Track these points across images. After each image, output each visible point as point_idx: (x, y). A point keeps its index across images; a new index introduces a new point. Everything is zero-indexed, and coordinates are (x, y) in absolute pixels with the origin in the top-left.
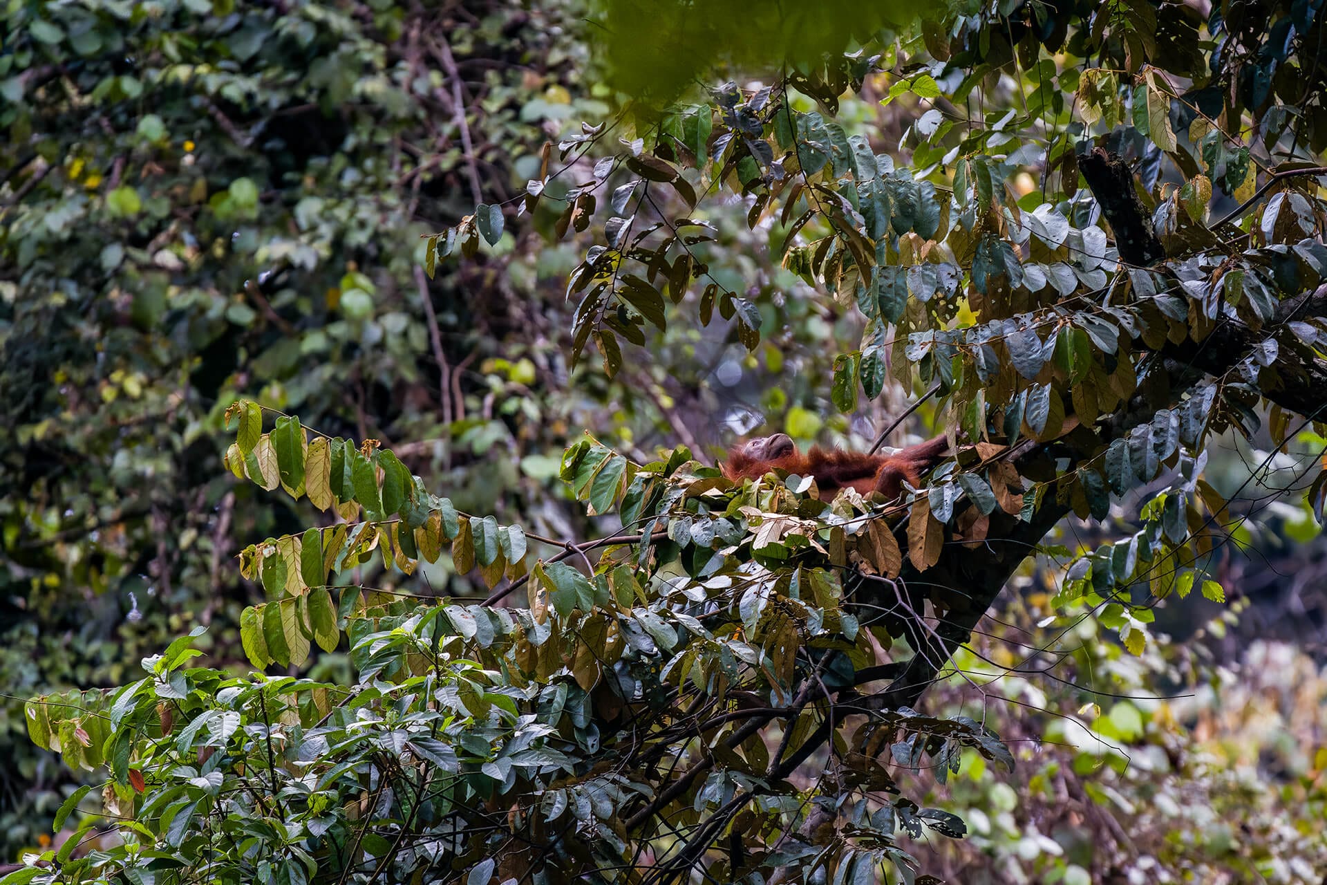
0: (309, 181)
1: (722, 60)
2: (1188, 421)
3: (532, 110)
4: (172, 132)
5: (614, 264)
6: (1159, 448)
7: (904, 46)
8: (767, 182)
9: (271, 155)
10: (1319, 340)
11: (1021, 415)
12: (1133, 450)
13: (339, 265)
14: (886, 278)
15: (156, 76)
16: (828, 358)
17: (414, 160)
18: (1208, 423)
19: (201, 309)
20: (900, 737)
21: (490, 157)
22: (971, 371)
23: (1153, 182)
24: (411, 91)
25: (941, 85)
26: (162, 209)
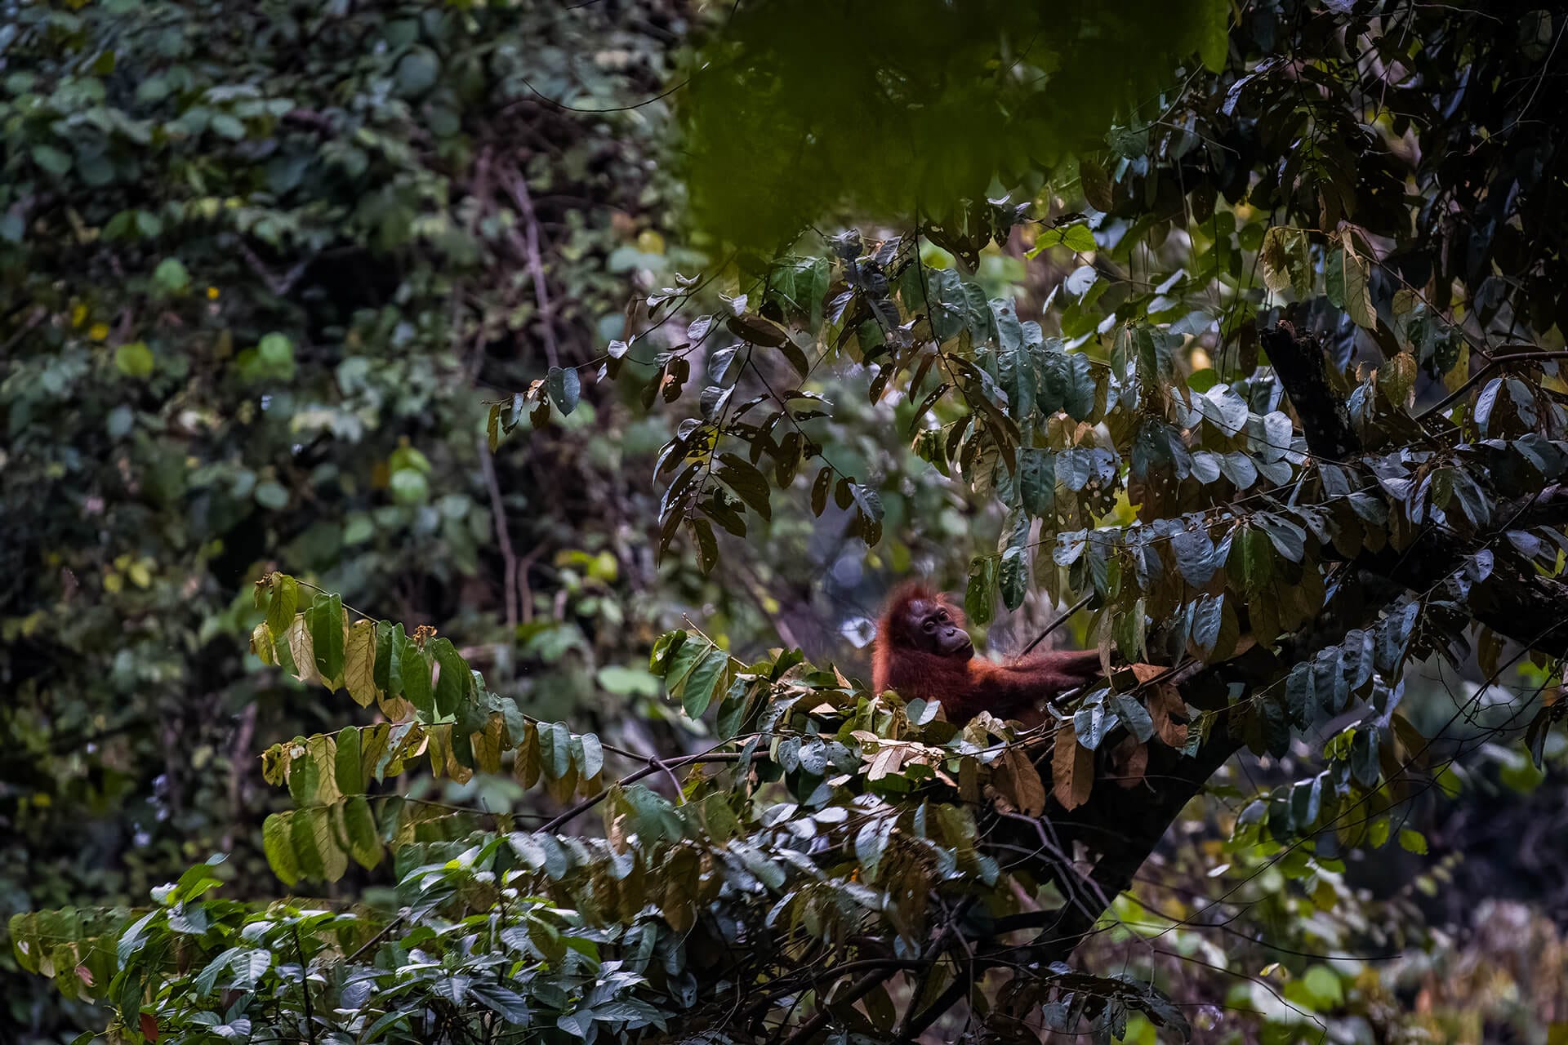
0: (353, 338)
1: (845, 205)
2: (1384, 644)
3: (621, 259)
4: (194, 274)
5: (711, 441)
6: (1350, 675)
7: (1059, 191)
8: (892, 350)
9: (311, 306)
10: (1542, 554)
11: (1187, 630)
12: (1318, 677)
13: (389, 435)
14: (1031, 462)
15: (178, 210)
16: (965, 559)
17: (478, 315)
18: (1409, 646)
19: (225, 485)
20: (1053, 994)
21: (569, 314)
22: (1129, 577)
23: (1345, 361)
24: (478, 232)
25: (1100, 239)
26: (179, 367)
